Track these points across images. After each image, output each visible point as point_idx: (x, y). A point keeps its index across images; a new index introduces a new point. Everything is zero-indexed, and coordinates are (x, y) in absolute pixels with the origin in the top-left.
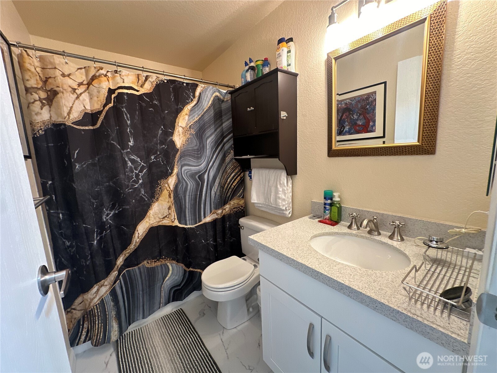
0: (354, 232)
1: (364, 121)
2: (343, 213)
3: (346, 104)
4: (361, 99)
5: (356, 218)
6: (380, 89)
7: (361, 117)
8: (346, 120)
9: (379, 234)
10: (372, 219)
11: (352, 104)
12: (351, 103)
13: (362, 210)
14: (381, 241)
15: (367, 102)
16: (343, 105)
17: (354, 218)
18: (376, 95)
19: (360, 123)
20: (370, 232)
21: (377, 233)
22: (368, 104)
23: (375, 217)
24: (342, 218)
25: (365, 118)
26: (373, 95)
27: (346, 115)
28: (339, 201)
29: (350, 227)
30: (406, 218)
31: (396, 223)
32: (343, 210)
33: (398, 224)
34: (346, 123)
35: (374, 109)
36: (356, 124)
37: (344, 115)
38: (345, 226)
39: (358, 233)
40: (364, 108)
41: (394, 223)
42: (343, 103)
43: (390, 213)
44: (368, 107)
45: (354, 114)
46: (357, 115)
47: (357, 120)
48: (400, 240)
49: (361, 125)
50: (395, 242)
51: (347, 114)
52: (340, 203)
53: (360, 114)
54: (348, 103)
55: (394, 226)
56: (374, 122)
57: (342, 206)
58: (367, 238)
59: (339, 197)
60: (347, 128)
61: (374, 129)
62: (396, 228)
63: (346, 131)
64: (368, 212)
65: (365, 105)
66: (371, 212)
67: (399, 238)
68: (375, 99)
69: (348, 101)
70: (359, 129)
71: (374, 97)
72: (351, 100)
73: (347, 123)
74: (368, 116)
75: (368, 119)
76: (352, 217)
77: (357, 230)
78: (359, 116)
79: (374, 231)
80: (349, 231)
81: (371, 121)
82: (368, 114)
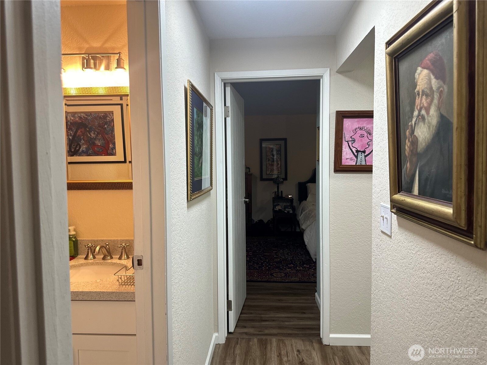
0: (91, 261)
1: (103, 142)
2: (79, 246)
3: (80, 118)
4: (98, 116)
5: (92, 248)
6: (117, 110)
7: (100, 136)
8: (82, 137)
9: (112, 258)
10: (105, 245)
11: (88, 120)
12: (87, 118)
13: (97, 240)
14: (112, 263)
15: (104, 121)
16: (77, 119)
17: (90, 248)
18: (113, 115)
19: (98, 143)
20: (104, 259)
21: (109, 257)
22: (106, 123)
23: (107, 244)
24: (79, 252)
25: (104, 138)
26: (110, 115)
27: (81, 131)
28: (74, 235)
29: (86, 258)
30: (131, 240)
31: (122, 245)
32: (79, 243)
33: (124, 245)
34: (81, 141)
35: (113, 130)
36: (94, 144)
37: (79, 131)
38: (82, 258)
39: (94, 261)
40: (101, 126)
41: (121, 246)
42: (76, 115)
43: (119, 239)
44: (106, 126)
45: (91, 132)
46: (94, 133)
47: (95, 139)
48: (126, 258)
49: (100, 146)
50: (123, 261)
51: (83, 130)
52: (75, 237)
53: (98, 133)
54: (82, 117)
55: (122, 248)
56: (114, 144)
57: (78, 239)
58: (101, 264)
59: (75, 230)
60: (84, 148)
61: (114, 152)
62: (123, 249)
63: (83, 151)
64: (102, 240)
65: (103, 123)
66: (105, 240)
67: (126, 257)
68: (113, 120)
69: (82, 114)
70: (98, 150)
71: (111, 117)
72: (86, 115)
73: (83, 142)
74: (107, 136)
75: (107, 140)
76: (87, 247)
77: (93, 259)
78: (97, 136)
79: (107, 256)
80: (85, 261)
81: (110, 143)
82: (107, 134)
